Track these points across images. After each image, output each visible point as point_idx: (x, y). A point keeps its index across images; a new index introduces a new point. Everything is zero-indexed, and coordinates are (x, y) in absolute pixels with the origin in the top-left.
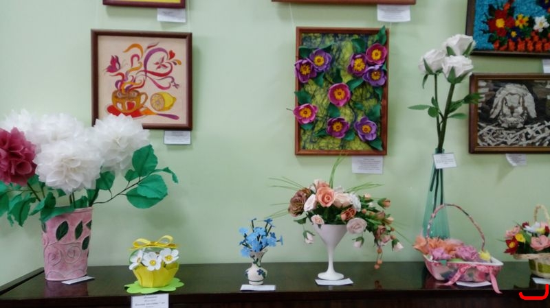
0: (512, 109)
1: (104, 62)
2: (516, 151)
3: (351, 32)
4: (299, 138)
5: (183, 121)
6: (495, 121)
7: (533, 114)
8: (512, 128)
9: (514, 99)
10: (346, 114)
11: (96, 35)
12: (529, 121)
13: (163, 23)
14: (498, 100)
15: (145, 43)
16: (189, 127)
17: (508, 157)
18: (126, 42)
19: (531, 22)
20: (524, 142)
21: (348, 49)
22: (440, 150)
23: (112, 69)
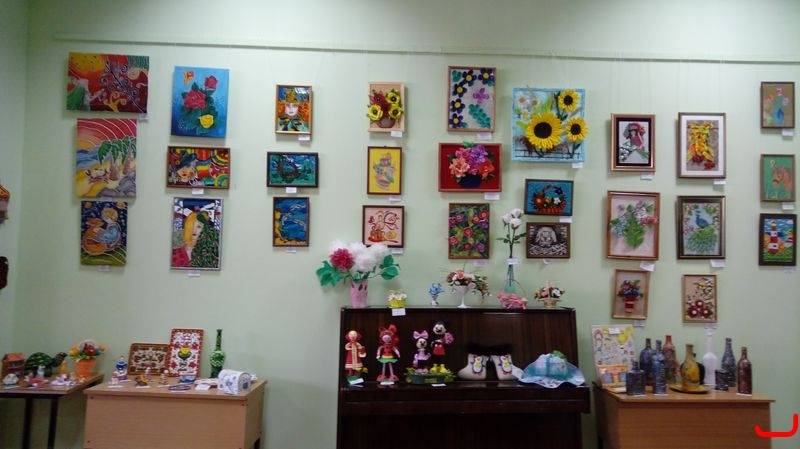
0: (545, 238)
1: (368, 219)
2: (547, 257)
3: (473, 205)
4: (450, 251)
5: (400, 243)
6: (538, 244)
7: (555, 241)
8: (545, 246)
9: (546, 234)
10: (471, 241)
11: (365, 207)
12: (553, 244)
13: (392, 202)
14: (539, 234)
15: (384, 210)
16: (402, 246)
17: (544, 260)
18: (376, 210)
19: (553, 200)
20: (551, 253)
21: (472, 212)
22: (511, 257)
23: (371, 221)
